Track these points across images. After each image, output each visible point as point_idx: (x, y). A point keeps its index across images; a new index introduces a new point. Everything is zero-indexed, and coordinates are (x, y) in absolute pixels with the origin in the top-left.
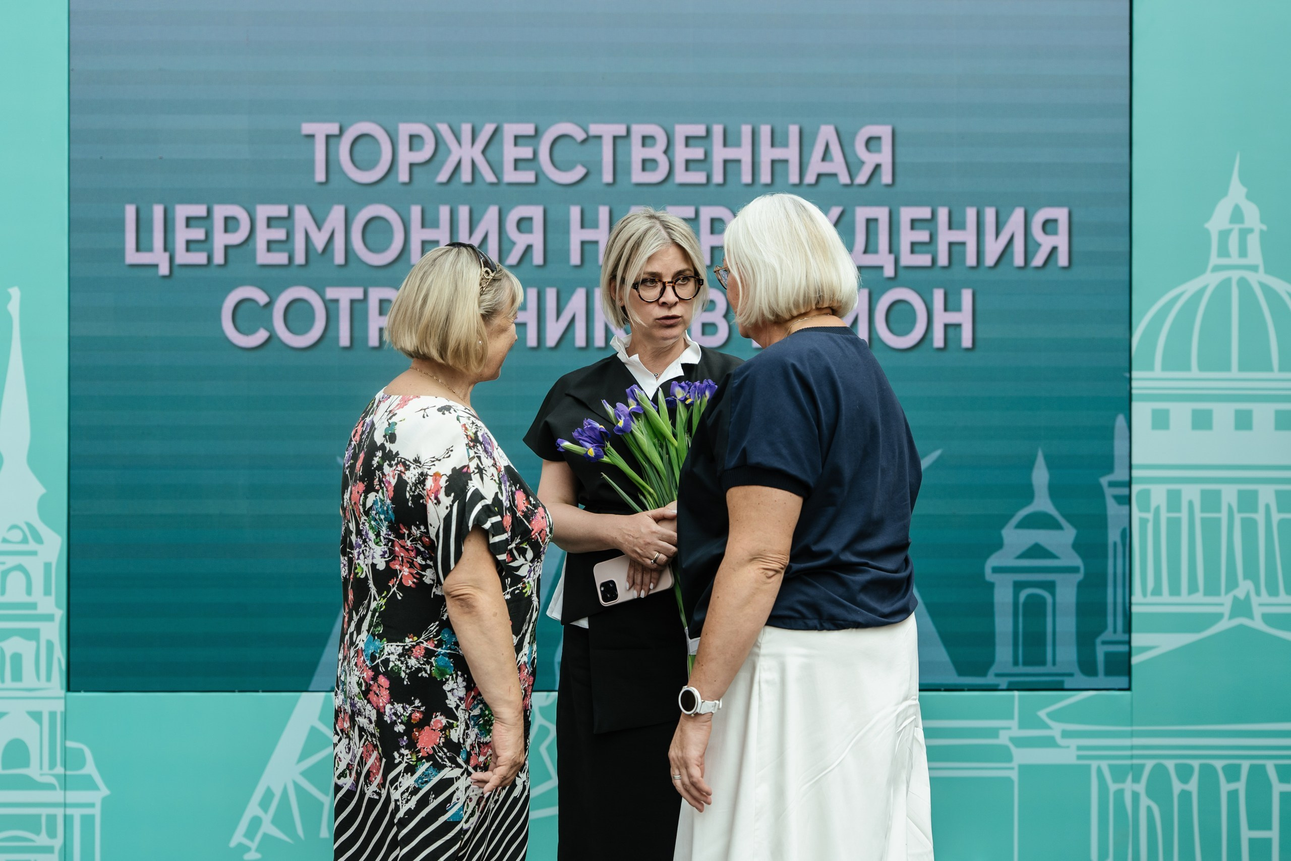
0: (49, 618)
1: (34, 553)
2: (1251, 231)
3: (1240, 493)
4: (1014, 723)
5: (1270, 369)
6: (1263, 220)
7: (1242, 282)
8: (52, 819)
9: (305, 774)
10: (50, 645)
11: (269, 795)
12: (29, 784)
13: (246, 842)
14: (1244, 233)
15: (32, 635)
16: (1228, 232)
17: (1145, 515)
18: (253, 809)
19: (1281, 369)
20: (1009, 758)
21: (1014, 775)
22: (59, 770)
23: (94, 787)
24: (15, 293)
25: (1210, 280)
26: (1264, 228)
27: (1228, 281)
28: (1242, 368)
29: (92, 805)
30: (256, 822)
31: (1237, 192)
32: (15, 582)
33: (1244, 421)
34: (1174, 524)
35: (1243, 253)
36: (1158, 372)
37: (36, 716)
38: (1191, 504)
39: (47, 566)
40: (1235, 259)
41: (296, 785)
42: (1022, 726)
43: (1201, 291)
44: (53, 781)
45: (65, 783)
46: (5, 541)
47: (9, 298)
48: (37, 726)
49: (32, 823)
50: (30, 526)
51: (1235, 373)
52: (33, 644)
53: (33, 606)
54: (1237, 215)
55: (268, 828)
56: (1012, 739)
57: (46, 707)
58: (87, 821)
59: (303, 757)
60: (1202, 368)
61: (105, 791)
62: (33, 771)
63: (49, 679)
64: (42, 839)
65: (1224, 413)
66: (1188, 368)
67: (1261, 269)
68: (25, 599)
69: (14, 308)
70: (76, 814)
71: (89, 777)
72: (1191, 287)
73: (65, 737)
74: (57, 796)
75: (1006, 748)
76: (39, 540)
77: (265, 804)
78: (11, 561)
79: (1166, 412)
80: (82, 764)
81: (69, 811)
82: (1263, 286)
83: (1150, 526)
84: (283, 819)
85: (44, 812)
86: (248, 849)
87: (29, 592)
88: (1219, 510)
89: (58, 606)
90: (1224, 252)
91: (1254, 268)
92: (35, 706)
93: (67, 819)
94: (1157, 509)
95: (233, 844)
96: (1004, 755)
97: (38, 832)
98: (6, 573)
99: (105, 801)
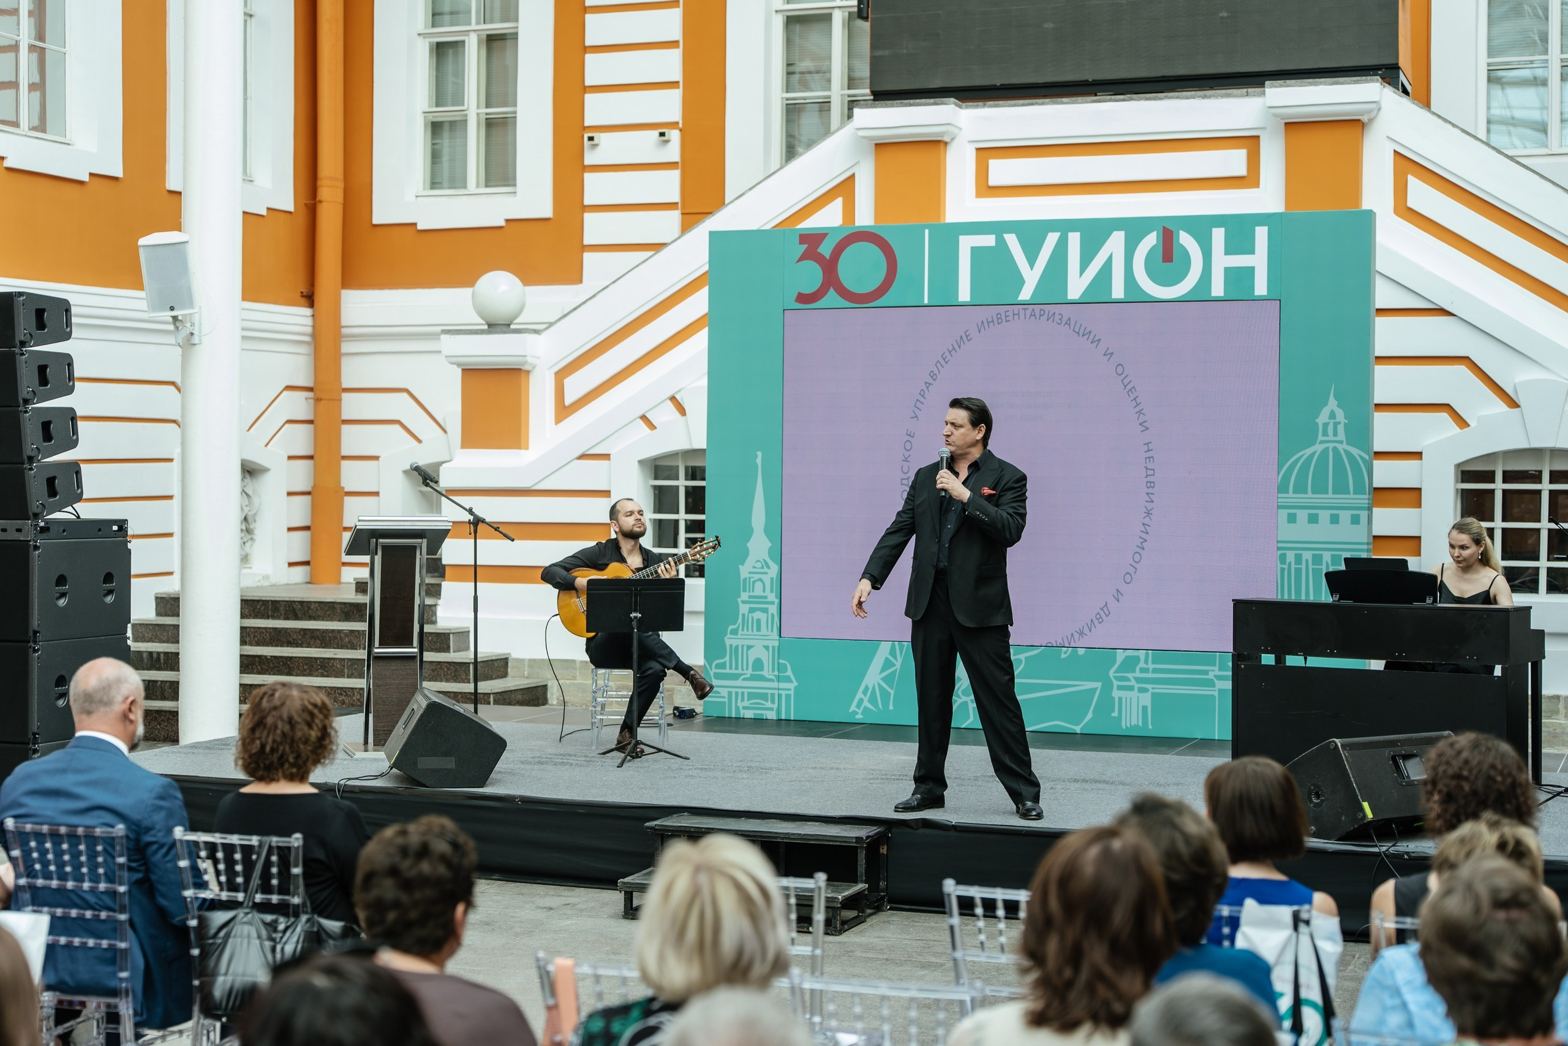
0: (772, 603)
1: (766, 573)
2: (1340, 423)
3: (1333, 556)
4: (1216, 668)
5: (1350, 494)
6: (1345, 418)
7: (1335, 450)
8: (773, 695)
9: (882, 679)
10: (773, 615)
11: (867, 688)
12: (763, 678)
13: (857, 710)
14: (1336, 424)
15: (765, 611)
16: (1329, 423)
17: (1283, 566)
18: (860, 695)
19: (1354, 493)
20: (1214, 685)
21: (1216, 694)
22: (776, 673)
23: (792, 682)
24: (759, 454)
25: (1318, 448)
26: (1346, 421)
27: (1328, 448)
28: (1334, 493)
29: (790, 690)
30: (861, 701)
31: (1332, 403)
32: (759, 585)
33: (1335, 519)
34: (1298, 571)
35: (1335, 434)
36: (1291, 494)
37: (767, 648)
38: (1307, 560)
39: (772, 579)
40: (1331, 438)
41: (879, 684)
42: (1220, 670)
43: (1314, 453)
44: (774, 678)
45: (779, 679)
46: (754, 567)
47: (757, 456)
48: (767, 652)
49: (764, 697)
50: (764, 560)
51: (1330, 495)
52: (766, 614)
53: (766, 597)
54: (1332, 415)
55: (866, 704)
56: (1215, 676)
57: (770, 644)
58: (788, 697)
59: (882, 671)
60: (1313, 492)
61: (796, 684)
62: (765, 673)
63: (772, 631)
64: (769, 704)
65: (1324, 515)
66: (1307, 493)
67: (1345, 442)
68: (762, 594)
69: (759, 461)
70: (783, 693)
71: (789, 677)
72: (1308, 451)
73: (779, 658)
74: (775, 685)
75: (1213, 680)
76: (768, 567)
77: (865, 692)
78: (757, 577)
79: (1295, 514)
80: (786, 670)
81: (780, 692)
82: (1345, 450)
83: (1286, 572)
84: (873, 700)
85: (770, 692)
86: (858, 713)
87: (764, 591)
88: (1322, 565)
89: (776, 598)
90: (1325, 434)
91: (1341, 442)
92: (767, 643)
93: (779, 695)
94: (1290, 563)
95: (850, 711)
96: (1210, 683)
97: (767, 701)
98: (754, 582)
99: (795, 687)
